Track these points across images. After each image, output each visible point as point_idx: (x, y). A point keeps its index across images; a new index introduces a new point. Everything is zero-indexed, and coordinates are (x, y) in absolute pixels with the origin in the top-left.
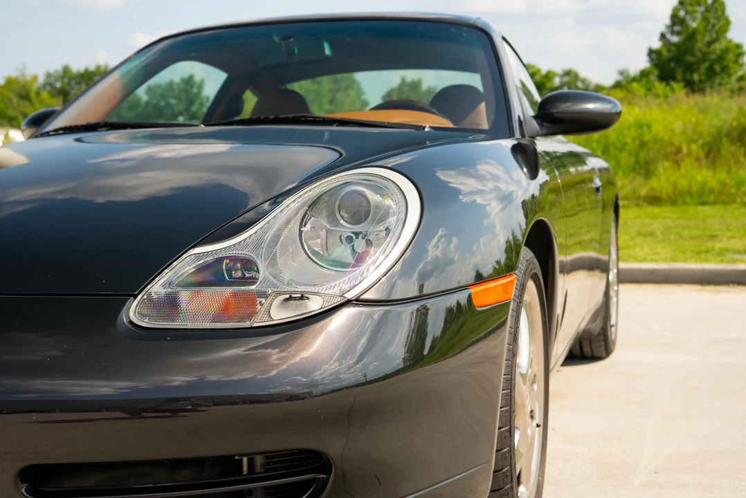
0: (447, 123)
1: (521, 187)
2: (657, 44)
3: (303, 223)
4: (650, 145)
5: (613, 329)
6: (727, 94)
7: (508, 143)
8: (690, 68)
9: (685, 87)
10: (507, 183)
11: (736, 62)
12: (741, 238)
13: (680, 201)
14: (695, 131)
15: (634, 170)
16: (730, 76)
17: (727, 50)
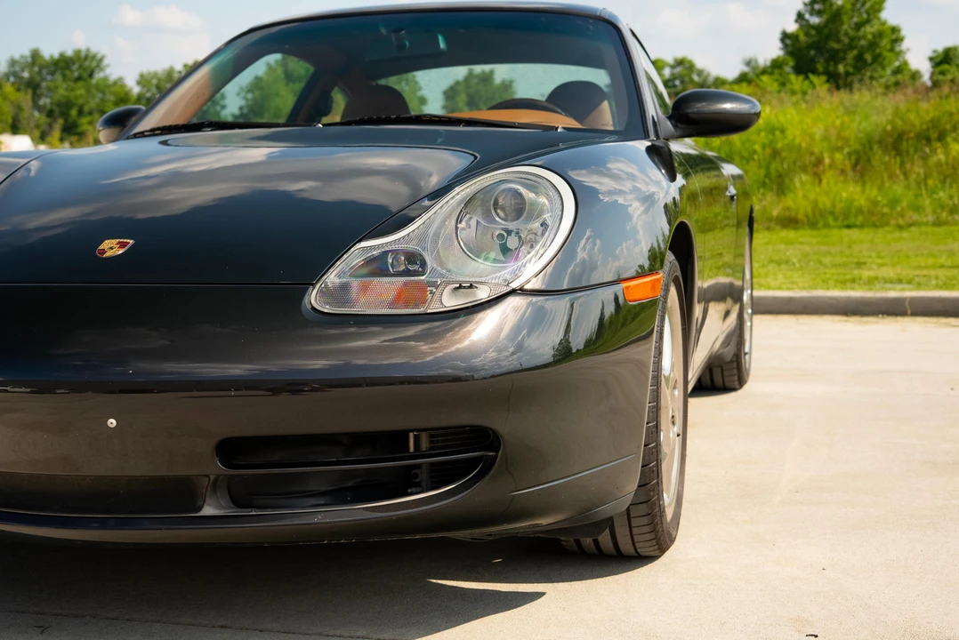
0: (573, 124)
1: (662, 188)
2: (792, 27)
3: (459, 221)
4: (784, 154)
5: (747, 357)
6: (880, 90)
7: (642, 145)
8: (835, 57)
9: (828, 81)
10: (647, 184)
11: (892, 50)
12: (894, 266)
13: (820, 225)
14: (839, 137)
15: (764, 184)
16: (884, 68)
17: (880, 35)
